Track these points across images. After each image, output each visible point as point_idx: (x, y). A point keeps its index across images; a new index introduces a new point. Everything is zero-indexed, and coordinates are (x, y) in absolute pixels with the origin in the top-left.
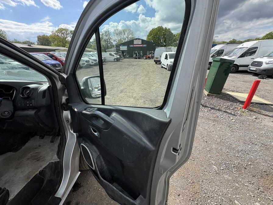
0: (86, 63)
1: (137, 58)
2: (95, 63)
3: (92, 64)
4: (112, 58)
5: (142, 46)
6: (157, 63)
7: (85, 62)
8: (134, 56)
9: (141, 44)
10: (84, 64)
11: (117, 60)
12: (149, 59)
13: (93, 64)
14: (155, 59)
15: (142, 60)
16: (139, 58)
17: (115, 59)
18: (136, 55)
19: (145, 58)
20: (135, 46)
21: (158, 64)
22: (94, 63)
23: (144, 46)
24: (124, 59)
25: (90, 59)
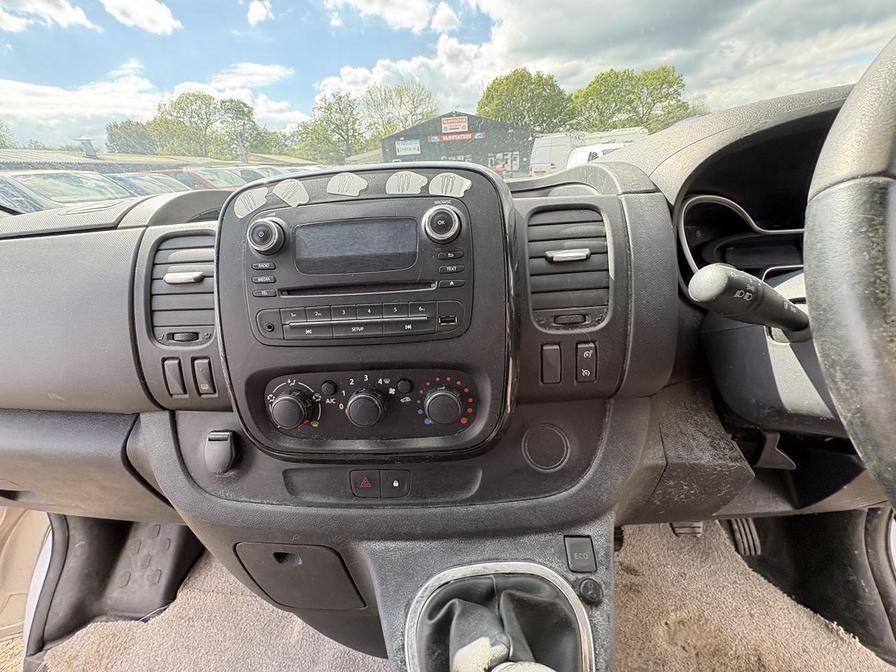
5: (469, 136)
9: (466, 133)
23: (478, 135)
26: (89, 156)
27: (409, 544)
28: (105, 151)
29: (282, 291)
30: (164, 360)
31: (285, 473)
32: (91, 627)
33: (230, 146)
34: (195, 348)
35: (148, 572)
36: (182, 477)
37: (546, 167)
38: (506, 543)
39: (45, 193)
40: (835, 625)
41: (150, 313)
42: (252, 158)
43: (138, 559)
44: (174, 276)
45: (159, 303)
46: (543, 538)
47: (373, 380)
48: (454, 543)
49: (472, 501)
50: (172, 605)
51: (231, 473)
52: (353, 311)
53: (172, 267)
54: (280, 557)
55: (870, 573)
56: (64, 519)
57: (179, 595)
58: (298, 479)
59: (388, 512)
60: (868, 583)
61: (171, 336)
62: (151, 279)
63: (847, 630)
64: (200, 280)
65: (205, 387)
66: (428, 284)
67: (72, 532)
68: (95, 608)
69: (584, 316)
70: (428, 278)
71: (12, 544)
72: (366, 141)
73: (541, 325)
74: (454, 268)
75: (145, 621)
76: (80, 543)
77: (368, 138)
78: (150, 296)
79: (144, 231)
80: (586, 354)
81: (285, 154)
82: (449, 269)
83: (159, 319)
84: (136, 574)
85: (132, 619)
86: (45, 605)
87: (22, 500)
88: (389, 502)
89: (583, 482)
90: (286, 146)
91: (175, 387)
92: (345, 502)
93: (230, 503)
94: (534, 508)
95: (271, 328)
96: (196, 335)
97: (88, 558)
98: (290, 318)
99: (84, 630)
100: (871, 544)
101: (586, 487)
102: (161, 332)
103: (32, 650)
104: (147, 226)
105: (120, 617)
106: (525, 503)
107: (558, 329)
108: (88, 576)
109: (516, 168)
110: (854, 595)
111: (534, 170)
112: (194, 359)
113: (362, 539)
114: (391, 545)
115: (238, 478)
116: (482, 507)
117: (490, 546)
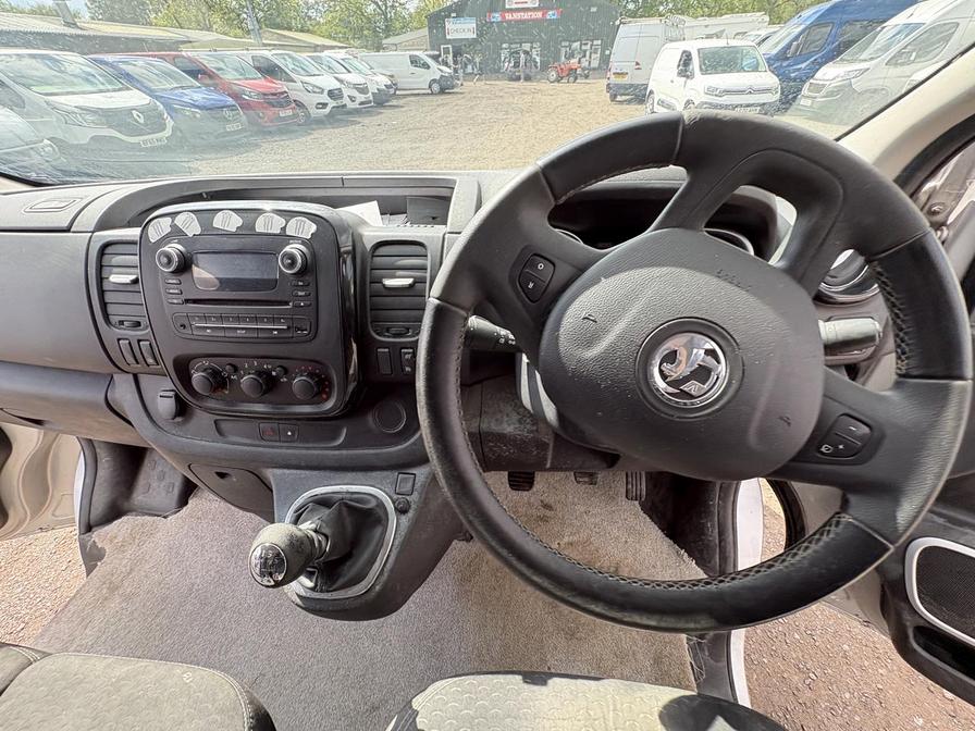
0: (332, 103)
1: (518, 79)
2: (362, 103)
3: (351, 105)
4: (422, 78)
5: (539, 15)
6: (619, 98)
7: (325, 98)
8: (508, 66)
9: (534, 9)
10: (324, 105)
11: (444, 88)
12: (572, 79)
13: (355, 105)
14: (614, 80)
15: (544, 86)
16: (528, 78)
17: (434, 81)
18: (517, 65)
19: (553, 75)
20: (509, 16)
21: (621, 102)
22: (358, 101)
23: (551, 15)
24: (465, 83)
25: (341, 81)
26: (68, 24)
27: (298, 472)
28: (87, 16)
29: (187, 301)
30: (119, 340)
31: (216, 422)
32: (124, 518)
33: (239, 15)
34: (139, 333)
35: (163, 483)
36: (146, 419)
37: (628, 67)
38: (360, 475)
39: (24, 81)
40: (683, 551)
41: (104, 305)
42: (267, 35)
43: (155, 473)
44: (117, 278)
45: (109, 297)
46: (385, 473)
47: (261, 365)
48: (327, 474)
49: (339, 447)
50: (185, 508)
51: (179, 419)
52: (238, 319)
53: (115, 270)
54: (222, 475)
55: (716, 519)
56: (90, 441)
57: (190, 502)
58: (225, 426)
59: (284, 451)
60: (713, 526)
61: (121, 322)
62: (101, 280)
63: (690, 556)
64: (135, 282)
65: (150, 361)
66: (287, 303)
67: (98, 450)
68: (126, 505)
69: (408, 329)
70: (286, 299)
71: (56, 456)
72: (410, 15)
73: (378, 334)
74: (303, 293)
75: (165, 517)
76: (105, 461)
77: (412, 11)
78: (102, 292)
79: (91, 237)
80: (407, 356)
81: (308, 31)
82: (300, 293)
83: (111, 309)
84: (154, 485)
85: (156, 515)
86: (86, 501)
87: (47, 426)
88: (286, 444)
89: (412, 440)
90: (310, 18)
91: (130, 359)
92: (257, 442)
93: (180, 439)
94: (377, 454)
95: (183, 326)
96: (138, 324)
97: (114, 471)
98: (194, 320)
99: (120, 520)
100: (723, 498)
101: (414, 444)
102: (114, 319)
103: (83, 530)
104: (93, 232)
105: (147, 514)
106: (372, 451)
107: (389, 337)
108: (118, 483)
109: (595, 64)
110: (701, 531)
111: (613, 70)
112: (139, 341)
113: (268, 467)
114: (287, 471)
115: (184, 422)
116: (344, 452)
117: (350, 475)
